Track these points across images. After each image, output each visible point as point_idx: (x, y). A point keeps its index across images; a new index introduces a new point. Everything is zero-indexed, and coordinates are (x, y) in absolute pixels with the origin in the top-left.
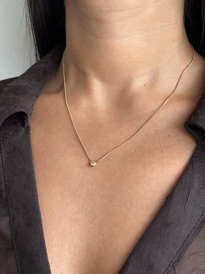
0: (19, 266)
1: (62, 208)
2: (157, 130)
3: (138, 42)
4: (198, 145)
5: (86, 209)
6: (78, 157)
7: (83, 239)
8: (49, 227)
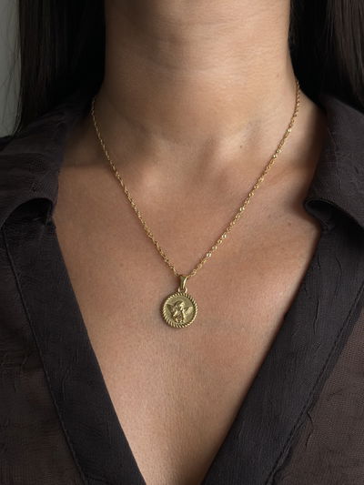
0: (71, 445)
1: (130, 346)
2: (269, 216)
3: (231, 77)
4: (323, 230)
5: (171, 345)
6: (149, 265)
7: (171, 393)
8: (112, 376)
